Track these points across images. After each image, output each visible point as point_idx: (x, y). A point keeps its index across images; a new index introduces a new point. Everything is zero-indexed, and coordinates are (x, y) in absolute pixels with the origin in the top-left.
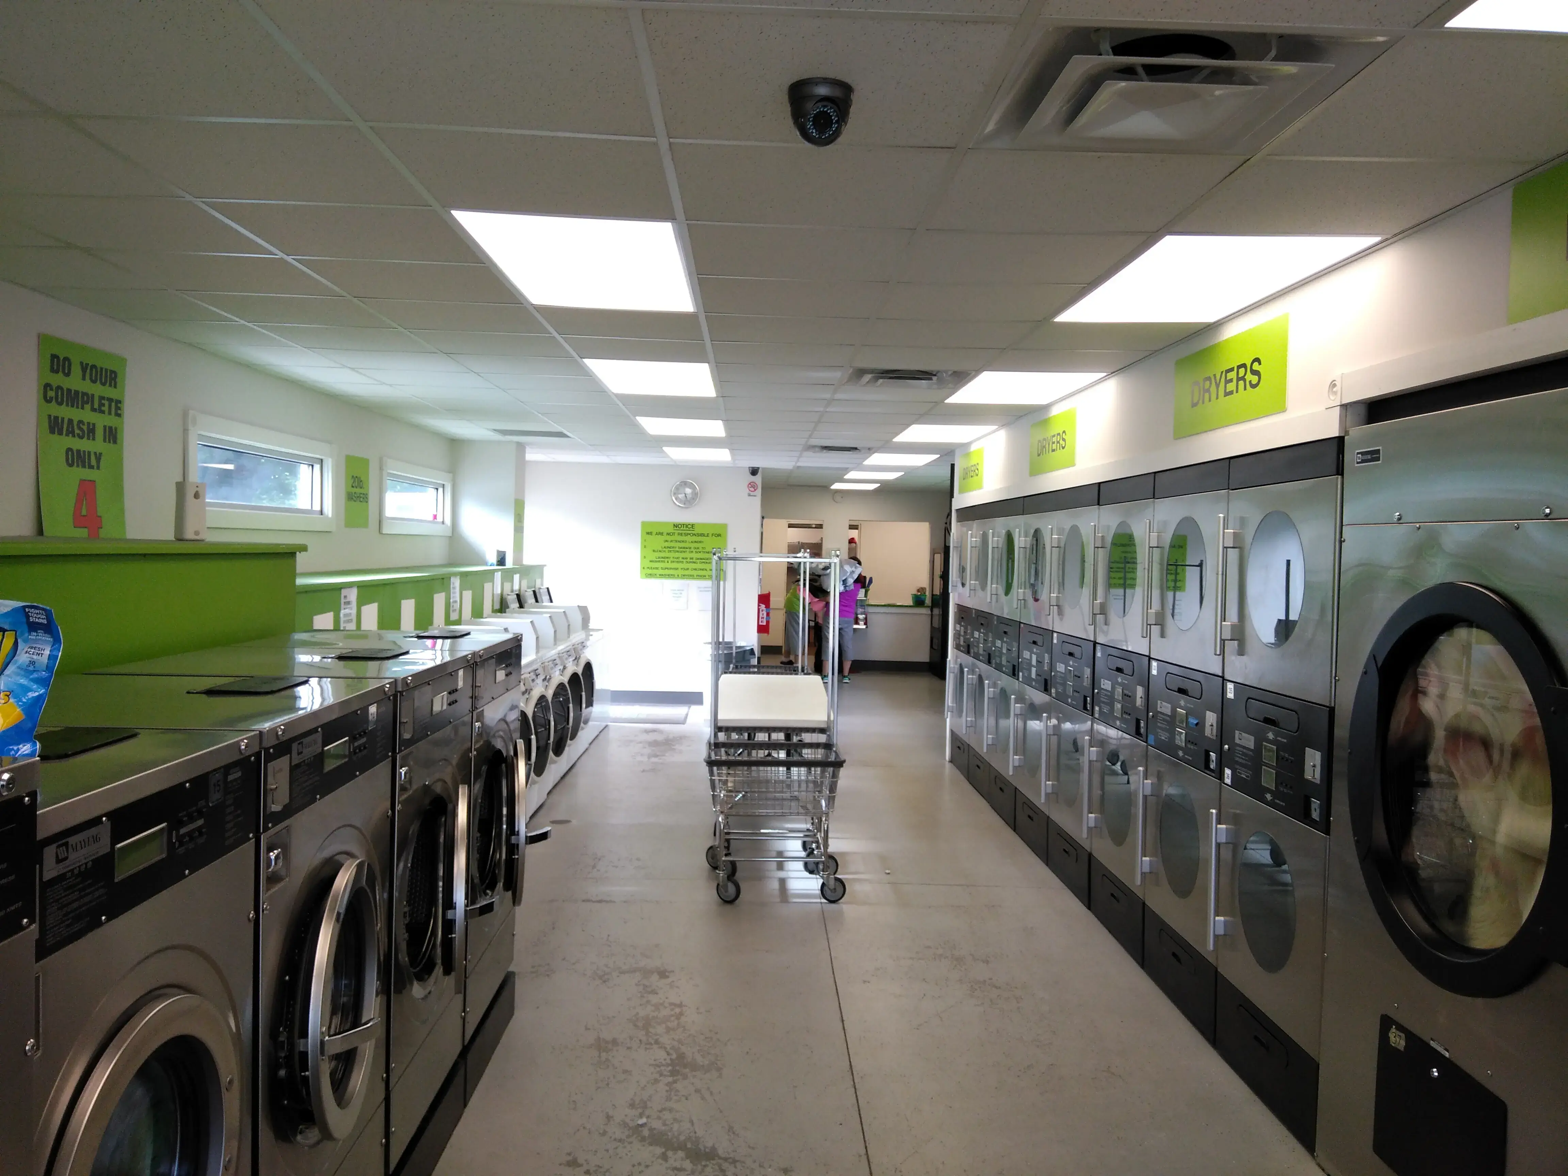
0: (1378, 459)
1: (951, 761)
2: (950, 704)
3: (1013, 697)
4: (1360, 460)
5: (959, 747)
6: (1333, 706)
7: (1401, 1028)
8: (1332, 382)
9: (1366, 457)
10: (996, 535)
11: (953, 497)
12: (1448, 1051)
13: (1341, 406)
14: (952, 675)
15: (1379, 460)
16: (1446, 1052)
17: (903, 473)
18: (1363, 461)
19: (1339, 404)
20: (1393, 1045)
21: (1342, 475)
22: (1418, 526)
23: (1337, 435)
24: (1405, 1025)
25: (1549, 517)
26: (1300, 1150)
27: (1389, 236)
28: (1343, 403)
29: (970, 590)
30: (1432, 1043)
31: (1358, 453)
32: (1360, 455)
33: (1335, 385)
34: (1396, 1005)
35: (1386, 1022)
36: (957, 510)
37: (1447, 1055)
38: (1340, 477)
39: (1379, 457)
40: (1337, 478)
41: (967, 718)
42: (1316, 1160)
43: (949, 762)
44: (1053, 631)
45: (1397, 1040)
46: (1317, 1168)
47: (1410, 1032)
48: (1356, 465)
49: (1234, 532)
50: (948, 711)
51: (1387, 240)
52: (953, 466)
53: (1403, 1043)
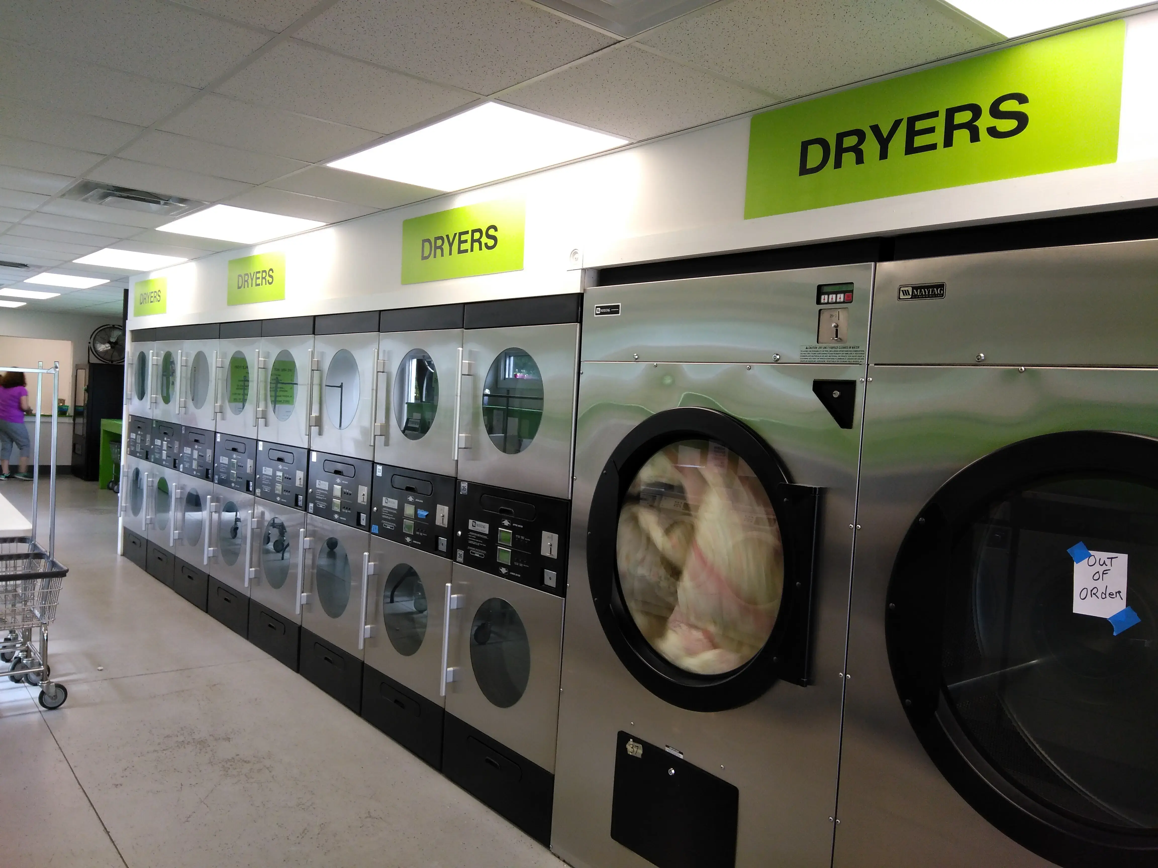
0: (617, 312)
1: (124, 554)
2: (123, 505)
3: (209, 497)
4: (599, 313)
5: (134, 542)
6: (570, 498)
7: (637, 740)
8: (574, 250)
9: (604, 310)
10: (184, 355)
11: (127, 319)
12: (682, 754)
13: (582, 269)
14: (125, 479)
15: (619, 313)
16: (680, 755)
17: (60, 294)
18: (602, 313)
19: (581, 268)
20: (631, 754)
21: (581, 322)
22: (655, 364)
23: (579, 292)
24: (642, 738)
25: (778, 362)
26: (537, 847)
27: (634, 142)
28: (585, 267)
29: (151, 403)
30: (667, 750)
31: (597, 307)
32: (599, 309)
33: (576, 253)
34: (632, 723)
35: (623, 738)
36: (133, 332)
37: (681, 756)
38: (578, 324)
39: (619, 311)
40: (577, 324)
41: (145, 515)
42: (550, 851)
43: (121, 555)
44: (257, 441)
45: (634, 750)
46: (553, 857)
47: (646, 742)
48: (595, 316)
49: (469, 363)
50: (121, 511)
51: (632, 144)
52: (126, 292)
53: (640, 752)
